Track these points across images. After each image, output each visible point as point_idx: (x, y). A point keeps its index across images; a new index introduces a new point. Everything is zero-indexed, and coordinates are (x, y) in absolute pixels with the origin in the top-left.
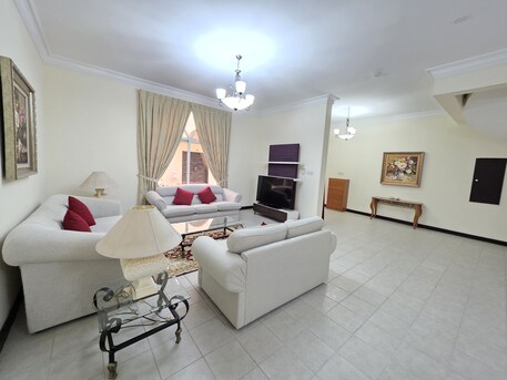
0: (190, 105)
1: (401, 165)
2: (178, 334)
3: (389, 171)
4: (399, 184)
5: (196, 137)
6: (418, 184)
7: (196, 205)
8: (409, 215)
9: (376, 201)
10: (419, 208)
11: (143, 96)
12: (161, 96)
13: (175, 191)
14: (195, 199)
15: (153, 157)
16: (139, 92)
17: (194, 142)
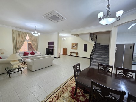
0: (27, 33)
1: (74, 45)
2: (22, 73)
3: (73, 47)
4: (74, 49)
5: (29, 40)
6: (77, 49)
7: (30, 55)
8: (75, 55)
9: (71, 53)
10: (77, 53)
11: (14, 31)
12: (19, 31)
13: (24, 53)
14: (29, 54)
15: (17, 45)
16: (13, 30)
17: (29, 41)
